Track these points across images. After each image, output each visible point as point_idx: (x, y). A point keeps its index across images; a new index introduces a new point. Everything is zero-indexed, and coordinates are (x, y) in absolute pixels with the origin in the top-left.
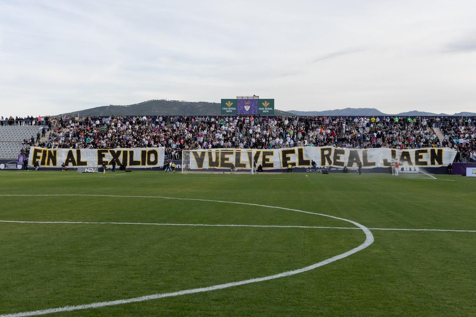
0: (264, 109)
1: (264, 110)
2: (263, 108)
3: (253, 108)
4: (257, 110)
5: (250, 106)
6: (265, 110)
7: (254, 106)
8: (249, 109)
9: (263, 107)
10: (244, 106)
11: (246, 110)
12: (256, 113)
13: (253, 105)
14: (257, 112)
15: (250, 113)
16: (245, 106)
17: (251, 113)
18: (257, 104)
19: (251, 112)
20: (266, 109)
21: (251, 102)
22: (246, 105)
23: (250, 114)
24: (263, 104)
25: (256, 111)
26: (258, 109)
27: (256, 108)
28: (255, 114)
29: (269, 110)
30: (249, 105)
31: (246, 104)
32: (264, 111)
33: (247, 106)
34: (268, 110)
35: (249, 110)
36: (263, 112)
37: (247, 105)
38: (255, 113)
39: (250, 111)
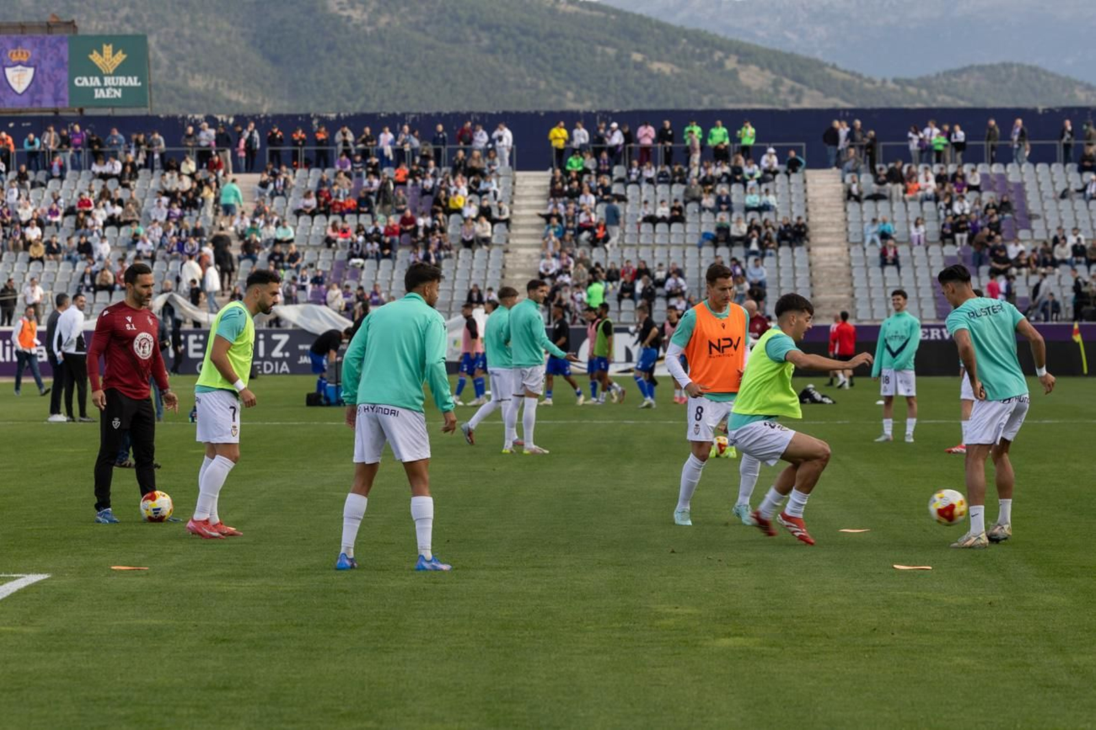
0: (102, 81)
1: (99, 88)
2: (97, 79)
3: (46, 77)
4: (66, 88)
5: (35, 67)
6: (105, 88)
7: (53, 69)
8: (30, 86)
9: (96, 71)
10: (4, 67)
11: (14, 90)
12: (63, 100)
13: (46, 65)
14: (67, 97)
15: (32, 103)
16: (9, 72)
17: (39, 102)
18: (66, 59)
19: (37, 97)
20: (108, 81)
21: (36, 50)
22: (15, 65)
23: (36, 105)
24: (95, 57)
25: (64, 94)
26: (72, 82)
27: (64, 75)
28: (60, 105)
29: (125, 90)
30: (28, 65)
31: (15, 59)
32: (100, 94)
33: (19, 67)
34: (117, 87)
35: (27, 90)
36: (97, 96)
37: (20, 63)
38: (56, 100)
39: (32, 95)
